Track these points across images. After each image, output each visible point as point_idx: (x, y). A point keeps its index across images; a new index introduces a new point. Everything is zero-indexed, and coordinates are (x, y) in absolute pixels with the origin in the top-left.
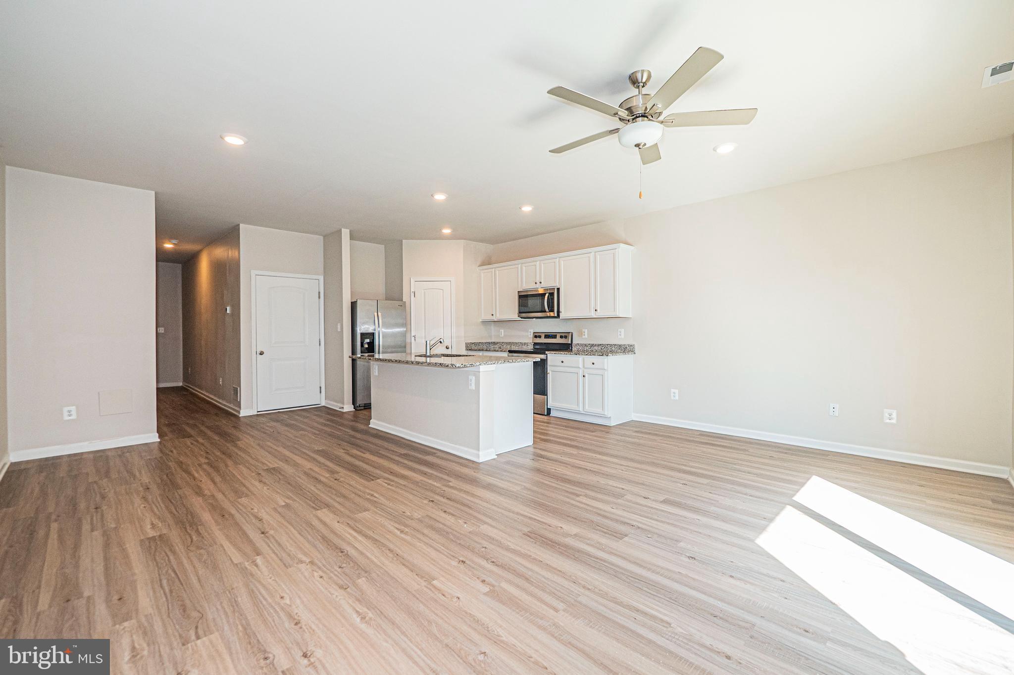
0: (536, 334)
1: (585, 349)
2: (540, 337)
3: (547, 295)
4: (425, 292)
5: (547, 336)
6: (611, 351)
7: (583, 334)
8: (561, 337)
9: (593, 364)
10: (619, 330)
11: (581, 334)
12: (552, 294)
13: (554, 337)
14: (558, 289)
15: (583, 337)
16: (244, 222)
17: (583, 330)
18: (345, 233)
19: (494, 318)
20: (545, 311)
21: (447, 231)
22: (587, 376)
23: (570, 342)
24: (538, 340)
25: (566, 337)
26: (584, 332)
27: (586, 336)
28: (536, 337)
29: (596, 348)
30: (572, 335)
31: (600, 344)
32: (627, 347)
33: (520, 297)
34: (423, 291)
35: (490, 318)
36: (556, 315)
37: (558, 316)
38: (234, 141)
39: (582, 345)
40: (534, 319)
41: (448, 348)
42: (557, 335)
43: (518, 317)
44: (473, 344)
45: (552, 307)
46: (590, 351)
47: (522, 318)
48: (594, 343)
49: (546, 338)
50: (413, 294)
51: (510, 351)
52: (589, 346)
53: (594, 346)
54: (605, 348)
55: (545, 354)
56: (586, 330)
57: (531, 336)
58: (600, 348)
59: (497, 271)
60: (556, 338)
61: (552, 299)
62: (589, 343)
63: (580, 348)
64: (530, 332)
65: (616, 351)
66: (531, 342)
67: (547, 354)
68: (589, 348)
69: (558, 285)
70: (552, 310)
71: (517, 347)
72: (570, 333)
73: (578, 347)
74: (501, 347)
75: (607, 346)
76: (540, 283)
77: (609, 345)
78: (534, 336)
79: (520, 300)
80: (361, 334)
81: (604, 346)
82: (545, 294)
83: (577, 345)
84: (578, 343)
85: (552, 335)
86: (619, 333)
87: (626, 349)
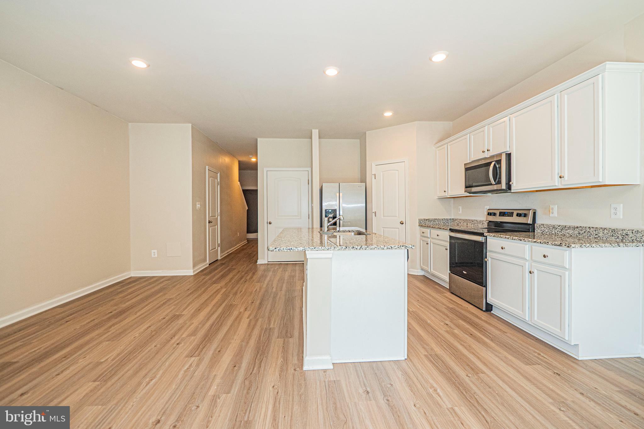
0: (491, 211)
1: (553, 232)
2: (495, 214)
3: (493, 163)
4: (383, 174)
5: (502, 214)
6: (595, 238)
7: (551, 211)
8: (519, 215)
9: (544, 256)
11: (548, 211)
12: (499, 162)
13: (511, 214)
14: (509, 156)
15: (551, 215)
16: (261, 137)
17: (551, 206)
18: (315, 133)
19: (446, 195)
20: (491, 184)
21: (388, 114)
22: (536, 272)
23: (530, 221)
24: (492, 218)
25: (525, 215)
26: (553, 208)
27: (556, 214)
28: (489, 214)
29: (571, 232)
30: (535, 213)
31: (576, 225)
33: (467, 169)
34: (382, 173)
35: (444, 195)
36: (504, 186)
37: (509, 187)
39: (548, 226)
40: (489, 194)
41: (403, 224)
42: (513, 212)
43: (466, 193)
44: (427, 220)
45: (500, 178)
46: (561, 235)
47: (470, 193)
48: (568, 224)
49: (501, 216)
50: (373, 177)
51: (450, 229)
52: (559, 227)
53: (566, 228)
54: (586, 232)
55: (484, 236)
56: (556, 206)
57: (486, 213)
58: (576, 232)
59: (449, 147)
60: (513, 216)
61: (500, 168)
62: (559, 224)
63: (547, 231)
64: (486, 208)
65: (605, 238)
66: (485, 219)
67: (486, 236)
68: (560, 230)
69: (508, 150)
70: (499, 182)
71: (473, 225)
72: (531, 211)
73: (543, 228)
74: (459, 225)
75: (588, 230)
76: (488, 151)
77: (592, 229)
78: (489, 213)
79: (466, 173)
80: (326, 210)
81: (584, 230)
82: (491, 163)
83: (542, 226)
84: (543, 225)
85: (508, 212)
86: (613, 211)
87: (627, 236)
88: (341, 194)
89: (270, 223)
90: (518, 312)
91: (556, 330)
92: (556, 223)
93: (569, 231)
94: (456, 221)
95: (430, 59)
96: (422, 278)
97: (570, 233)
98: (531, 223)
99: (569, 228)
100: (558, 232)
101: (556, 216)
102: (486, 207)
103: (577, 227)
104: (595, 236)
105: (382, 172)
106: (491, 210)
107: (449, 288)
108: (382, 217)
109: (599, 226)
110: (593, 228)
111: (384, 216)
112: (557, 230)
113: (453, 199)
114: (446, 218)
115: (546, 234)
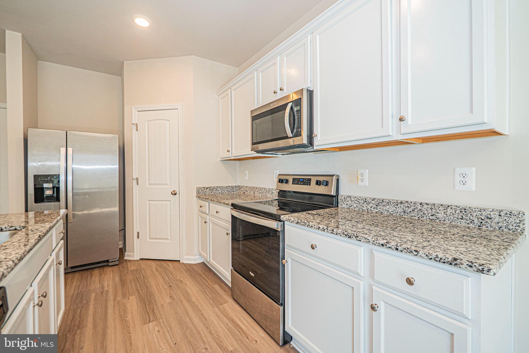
0: (283, 177)
1: (365, 208)
2: (287, 181)
3: (289, 106)
4: (148, 124)
5: (297, 181)
7: (360, 177)
8: (318, 183)
9: (410, 282)
10: (459, 170)
11: (355, 177)
12: (298, 102)
13: (307, 182)
14: (311, 93)
15: (360, 183)
17: (360, 171)
19: (230, 156)
20: (287, 137)
21: (142, 22)
22: (382, 307)
23: (333, 193)
24: (285, 187)
25: (327, 184)
26: (362, 175)
27: (366, 182)
28: (281, 181)
29: (391, 208)
30: (338, 180)
31: (400, 199)
32: (494, 216)
33: (254, 118)
34: (147, 123)
35: (227, 155)
37: (311, 142)
39: (357, 199)
40: (280, 155)
41: (175, 194)
42: (311, 179)
43: (253, 152)
44: (207, 188)
45: (300, 127)
46: (376, 212)
47: (258, 152)
48: (387, 197)
49: (295, 184)
50: (134, 127)
51: (233, 205)
52: (373, 202)
53: (385, 203)
54: (416, 211)
55: (280, 221)
56: (367, 170)
57: (276, 180)
58: (400, 210)
59: (233, 92)
60: (310, 185)
61: (299, 111)
62: (373, 197)
63: (355, 205)
64: (276, 173)
65: (447, 222)
66: (275, 188)
67: (284, 222)
68: (374, 206)
69: (309, 85)
70: (298, 134)
71: (261, 194)
72: (334, 177)
73: (350, 202)
74: (245, 193)
75: (419, 207)
76: (281, 90)
77: (426, 206)
78: (280, 179)
79: (254, 125)
80: (36, 175)
81: (413, 207)
82: (287, 104)
83: (349, 199)
84: (350, 197)
85: (303, 179)
86: (458, 179)
87: (489, 221)
88: (70, 149)
92: (369, 195)
93: (388, 207)
94: (242, 189)
96: (199, 270)
98: (335, 195)
99: (389, 203)
100: (372, 209)
101: (367, 185)
102: (275, 172)
103: (401, 203)
104: (431, 217)
105: (147, 121)
106: (281, 176)
107: (231, 286)
108: (147, 186)
109: (437, 202)
110: (427, 204)
111: (150, 184)
112: (371, 205)
113: (238, 162)
114: (230, 185)
115: (355, 211)
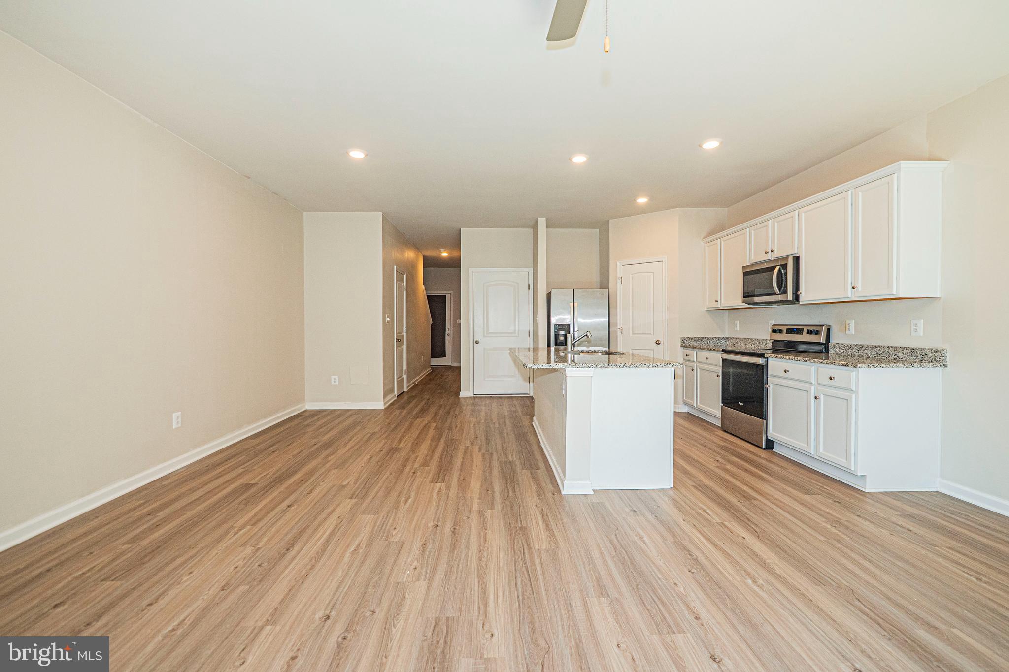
0: (776, 328)
1: (850, 353)
2: (781, 331)
3: (777, 268)
4: (633, 277)
5: (791, 331)
6: (895, 359)
7: (848, 327)
8: (810, 332)
9: (831, 378)
10: (914, 321)
11: (845, 327)
12: (785, 266)
13: (799, 331)
14: (797, 259)
15: (848, 332)
16: (464, 227)
17: (848, 322)
18: (542, 222)
19: (719, 306)
20: (775, 294)
21: (642, 200)
22: (822, 397)
23: (822, 340)
24: (778, 337)
25: (817, 333)
26: (849, 325)
27: (853, 331)
28: (774, 331)
29: (868, 352)
30: (829, 330)
31: (874, 344)
32: (929, 352)
33: (745, 274)
34: (631, 276)
35: (715, 305)
36: (790, 297)
37: (797, 298)
38: (357, 154)
39: (844, 346)
40: (775, 306)
41: (659, 344)
42: (803, 329)
43: (744, 304)
44: (692, 339)
45: (786, 286)
46: (858, 356)
47: (749, 304)
48: (866, 343)
49: (788, 333)
50: (619, 281)
51: (723, 351)
52: (856, 347)
53: (864, 348)
54: (885, 352)
55: (764, 358)
56: (854, 321)
57: (770, 330)
58: (874, 353)
59: (722, 242)
60: (802, 334)
61: (786, 274)
62: (856, 343)
63: (842, 351)
64: (771, 324)
65: (904, 359)
66: (769, 338)
67: (768, 358)
68: (857, 351)
69: (796, 252)
70: (785, 292)
71: (753, 346)
72: (824, 327)
73: (838, 349)
74: (735, 345)
75: (887, 350)
76: (772, 251)
77: (891, 348)
78: (773, 330)
79: (745, 279)
80: (556, 325)
81: (883, 350)
82: (774, 267)
83: (837, 346)
84: (838, 344)
85: (797, 329)
86: (913, 327)
87: (926, 356)
88: (576, 304)
89: (477, 342)
90: (802, 445)
91: (842, 461)
92: (853, 341)
93: (866, 351)
94: (732, 341)
95: (700, 146)
96: (686, 415)
97: (868, 354)
98: (824, 342)
99: (867, 347)
100: (855, 353)
101: (854, 333)
102: (770, 322)
103: (876, 347)
104: (895, 357)
105: (632, 274)
106: (776, 326)
107: (720, 426)
108: (631, 335)
109: (898, 345)
110: (892, 347)
111: (633, 334)
112: (854, 350)
113: (727, 311)
114: (717, 336)
115: (842, 356)
